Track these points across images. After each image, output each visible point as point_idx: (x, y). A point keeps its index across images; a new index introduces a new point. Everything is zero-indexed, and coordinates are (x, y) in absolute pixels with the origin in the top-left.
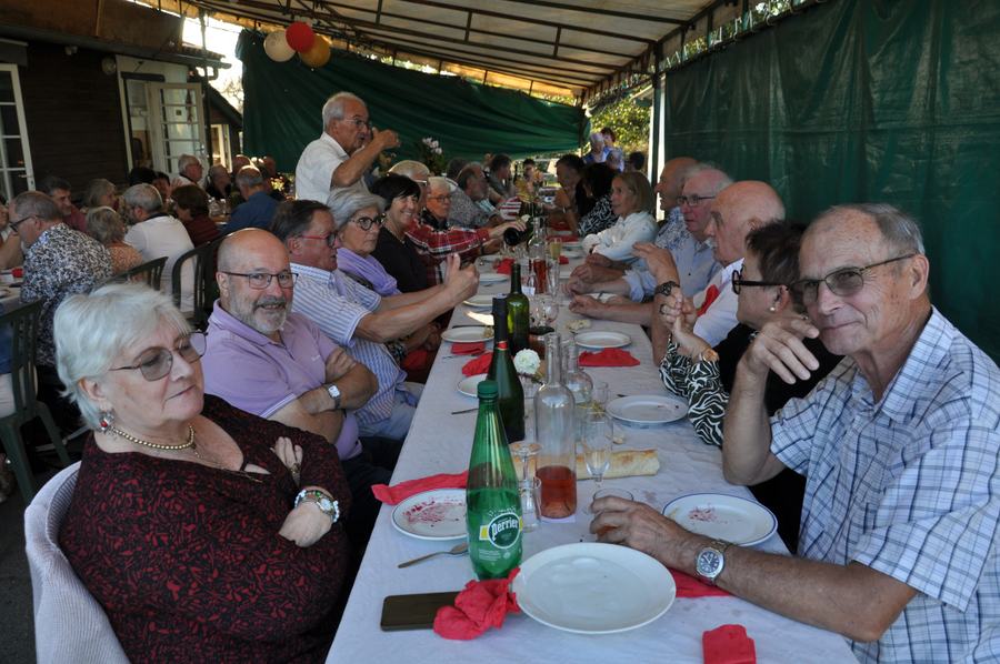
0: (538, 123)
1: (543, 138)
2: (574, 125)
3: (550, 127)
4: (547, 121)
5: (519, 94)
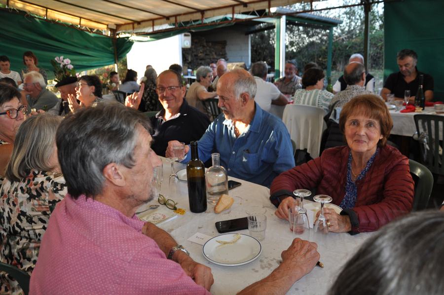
0: (87, 48)
1: (91, 58)
2: (110, 49)
4: (92, 46)
5: (73, 27)
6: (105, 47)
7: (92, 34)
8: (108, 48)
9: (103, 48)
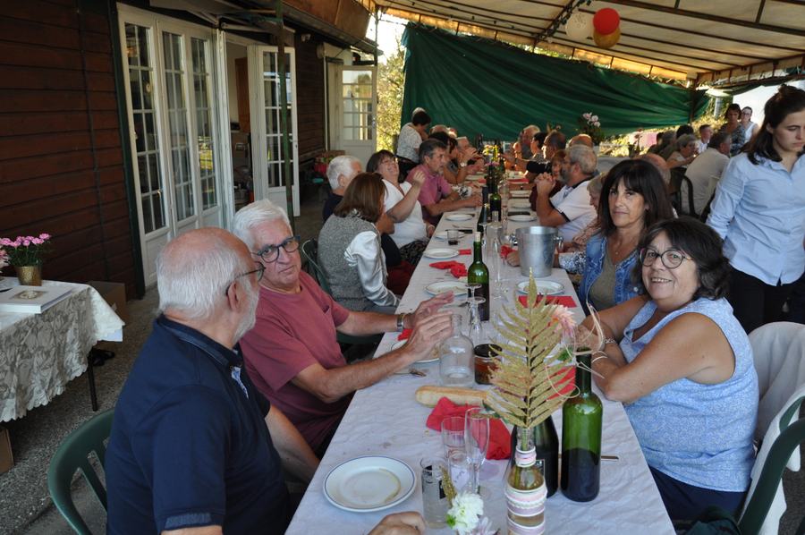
0: (653, 102)
1: (656, 115)
2: (685, 104)
3: (663, 105)
4: (662, 100)
5: (640, 77)
6: (678, 101)
7: (664, 85)
8: (681, 103)
9: (675, 102)
